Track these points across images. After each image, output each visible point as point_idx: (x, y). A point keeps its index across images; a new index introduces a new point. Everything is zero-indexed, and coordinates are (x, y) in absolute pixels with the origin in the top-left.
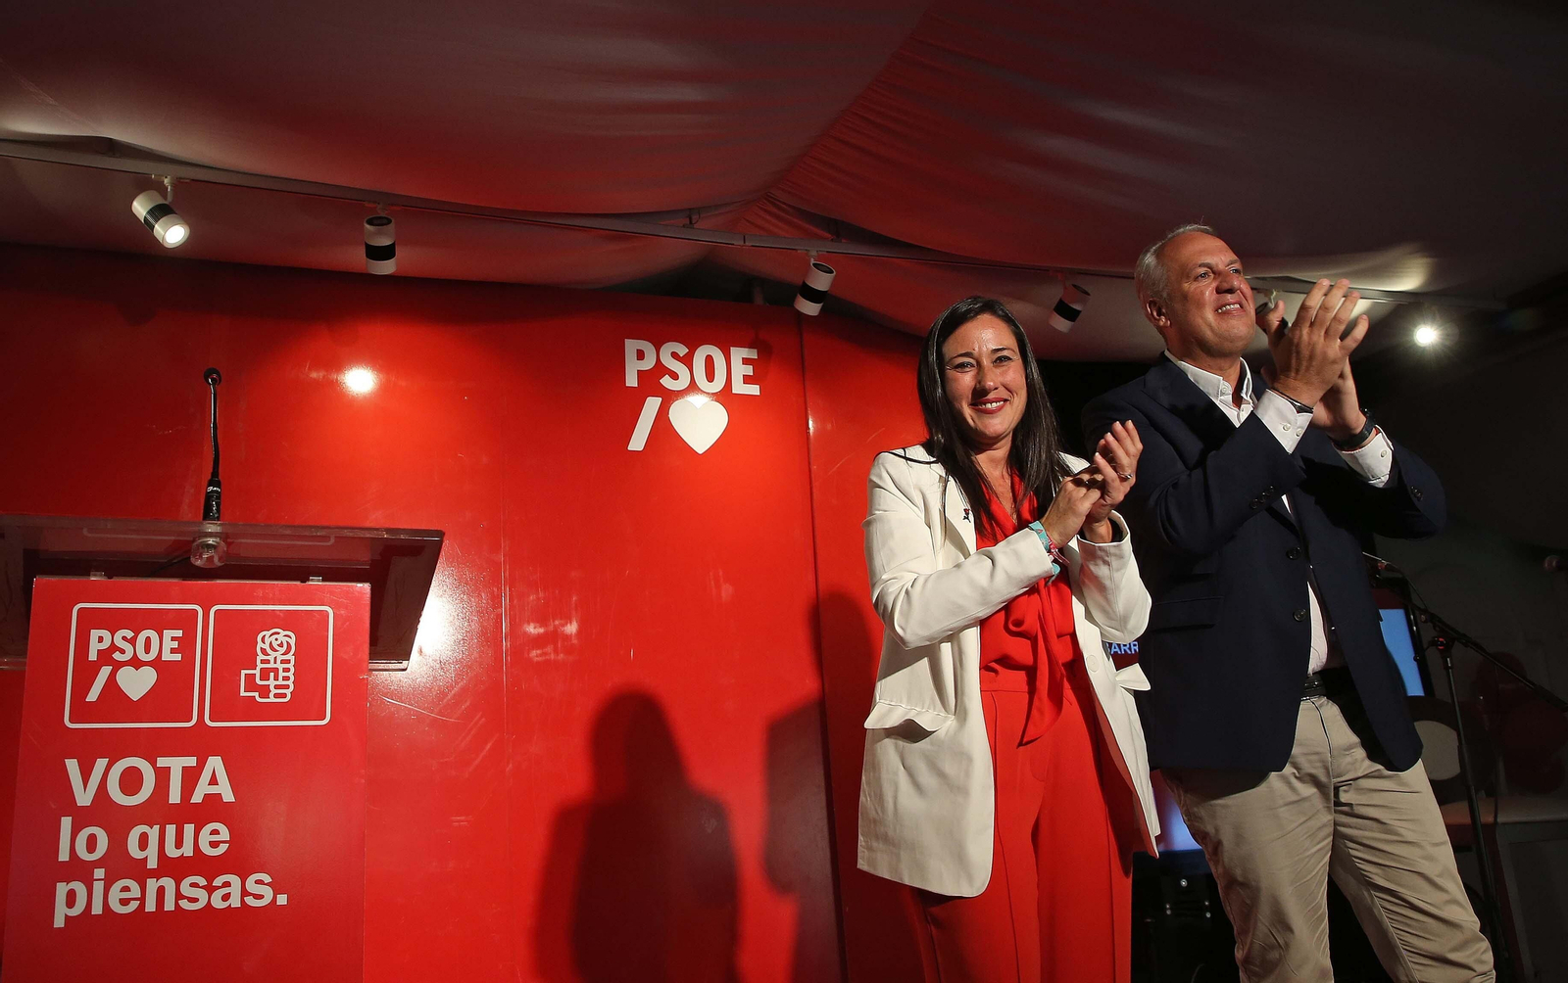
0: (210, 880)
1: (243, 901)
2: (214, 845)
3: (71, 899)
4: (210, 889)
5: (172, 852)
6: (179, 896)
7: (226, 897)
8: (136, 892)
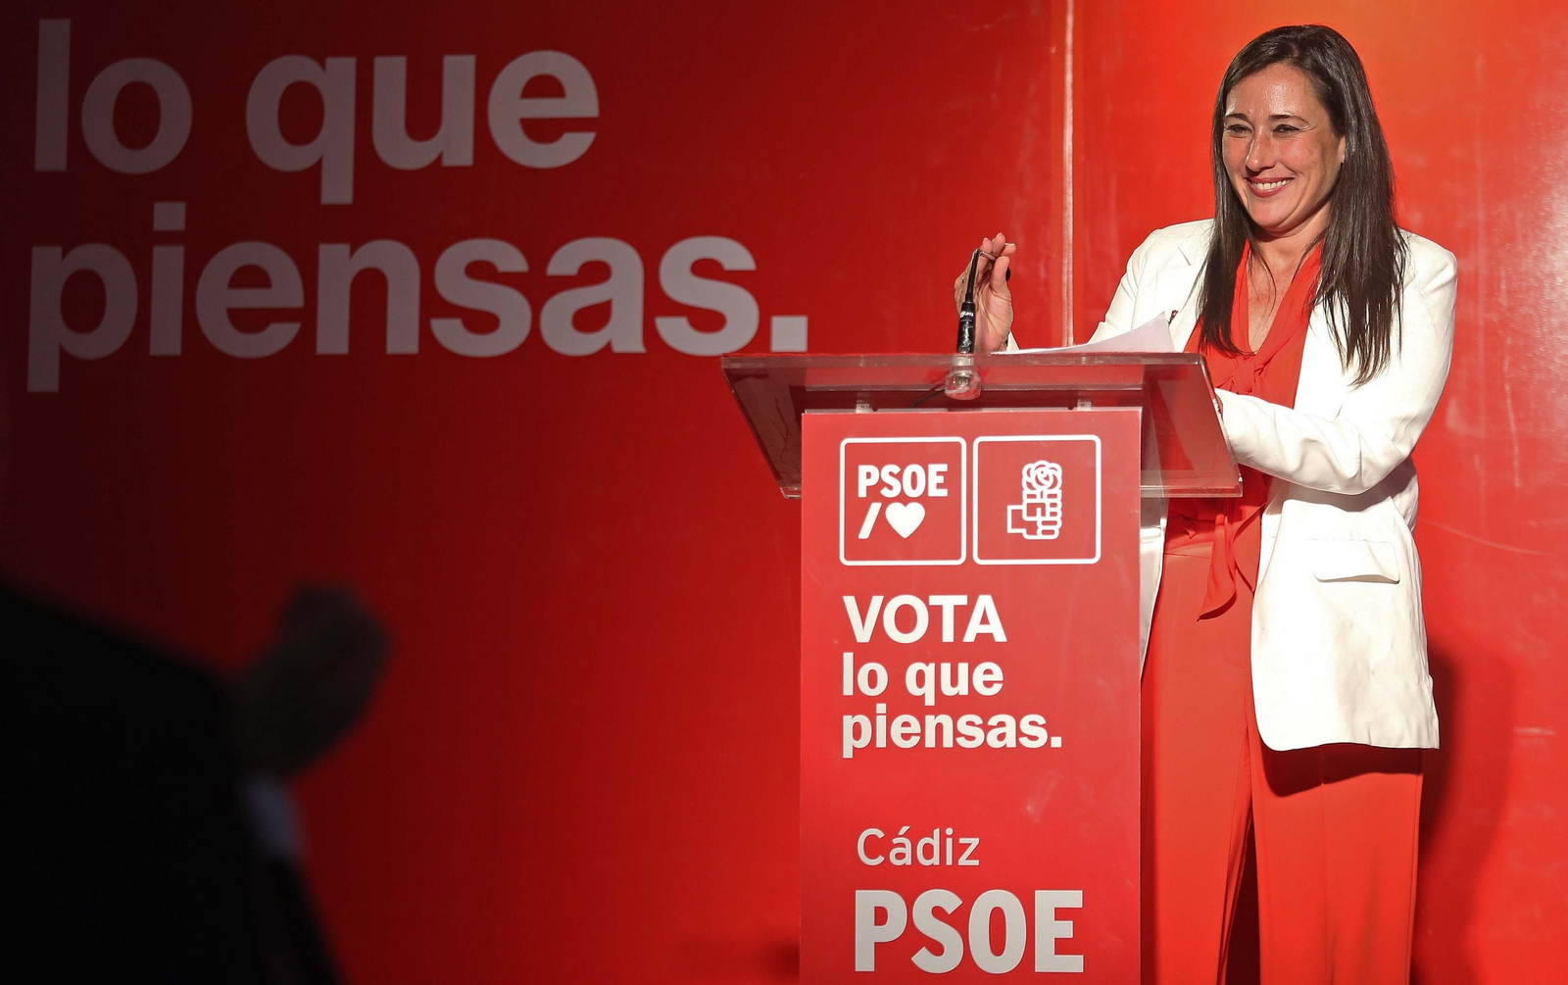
0: (986, 719)
1: (1018, 742)
2: (988, 684)
3: (857, 732)
4: (986, 728)
5: (948, 690)
6: (956, 734)
7: (1001, 737)
8: (915, 727)
